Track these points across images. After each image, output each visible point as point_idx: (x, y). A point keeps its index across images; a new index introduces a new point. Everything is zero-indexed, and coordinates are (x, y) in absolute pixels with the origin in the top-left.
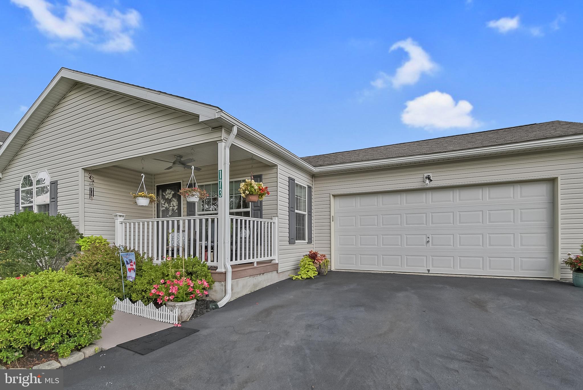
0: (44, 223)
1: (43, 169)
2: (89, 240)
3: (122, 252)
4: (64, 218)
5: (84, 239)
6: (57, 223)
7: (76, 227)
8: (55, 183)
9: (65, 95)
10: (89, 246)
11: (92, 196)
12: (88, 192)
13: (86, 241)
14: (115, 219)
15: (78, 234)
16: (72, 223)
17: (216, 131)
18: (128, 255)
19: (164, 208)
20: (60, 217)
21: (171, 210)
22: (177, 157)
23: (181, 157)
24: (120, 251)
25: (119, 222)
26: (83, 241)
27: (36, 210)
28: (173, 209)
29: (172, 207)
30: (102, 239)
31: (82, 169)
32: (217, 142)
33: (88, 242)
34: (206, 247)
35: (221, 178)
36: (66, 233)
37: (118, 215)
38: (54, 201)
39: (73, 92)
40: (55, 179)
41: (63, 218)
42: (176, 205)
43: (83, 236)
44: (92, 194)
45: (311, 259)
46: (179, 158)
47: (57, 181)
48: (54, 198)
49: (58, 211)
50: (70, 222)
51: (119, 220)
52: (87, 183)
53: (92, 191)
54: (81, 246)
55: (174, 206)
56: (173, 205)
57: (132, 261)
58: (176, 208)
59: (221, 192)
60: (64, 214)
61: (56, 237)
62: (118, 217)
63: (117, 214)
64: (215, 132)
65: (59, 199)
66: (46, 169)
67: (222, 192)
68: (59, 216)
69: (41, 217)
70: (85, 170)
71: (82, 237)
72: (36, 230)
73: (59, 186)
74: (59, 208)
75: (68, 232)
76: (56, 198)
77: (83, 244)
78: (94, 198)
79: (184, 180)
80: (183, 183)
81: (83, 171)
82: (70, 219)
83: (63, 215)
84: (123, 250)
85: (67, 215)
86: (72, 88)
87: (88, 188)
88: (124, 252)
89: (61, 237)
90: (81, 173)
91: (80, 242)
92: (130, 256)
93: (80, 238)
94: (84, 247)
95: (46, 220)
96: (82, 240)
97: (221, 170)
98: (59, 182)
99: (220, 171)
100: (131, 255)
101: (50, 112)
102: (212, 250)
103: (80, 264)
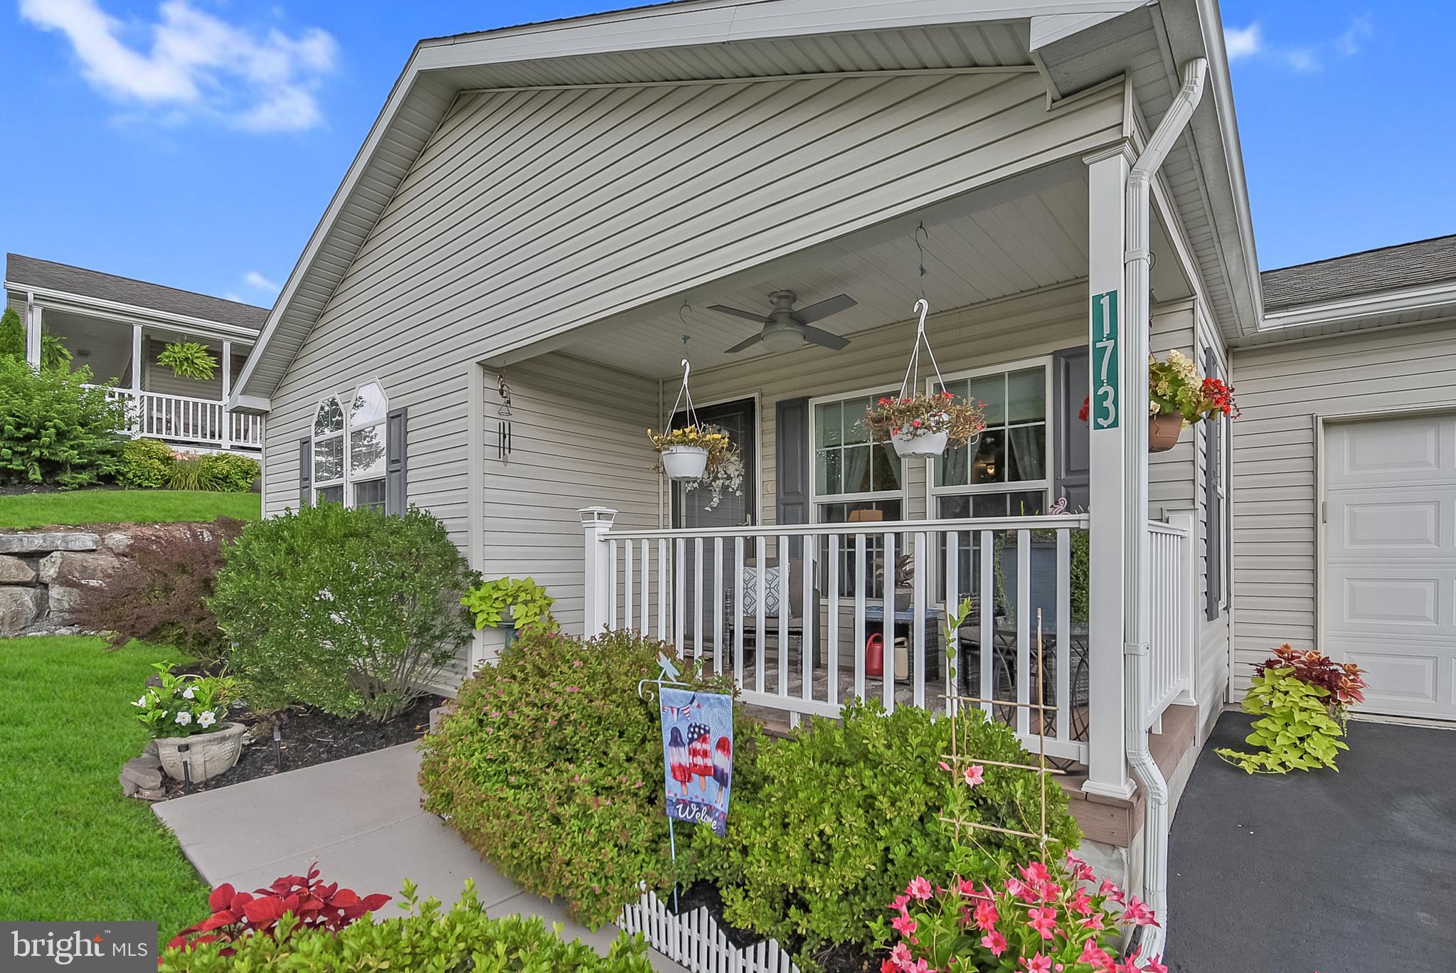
0: (373, 541)
1: (370, 375)
2: (499, 594)
3: (672, 687)
4: (428, 521)
5: (483, 592)
6: (409, 541)
7: (459, 549)
8: (400, 416)
9: (426, 142)
10: (497, 613)
11: (507, 451)
12: (494, 438)
13: (490, 595)
14: (584, 526)
15: (468, 574)
16: (449, 537)
17: (1066, 110)
18: (695, 703)
19: (696, 485)
20: (416, 517)
21: (718, 490)
22: (780, 297)
23: (791, 296)
24: (659, 681)
25: (597, 538)
26: (481, 598)
27: (349, 501)
28: (725, 489)
29: (722, 481)
30: (535, 588)
31: (478, 363)
32: (1086, 160)
33: (497, 599)
34: (874, 628)
35: (1107, 331)
36: (433, 573)
37: (596, 513)
38: (399, 470)
39: (450, 124)
40: (399, 404)
41: (424, 523)
42: (737, 473)
43: (481, 578)
44: (507, 445)
45: (1312, 685)
46: (784, 303)
47: (406, 408)
48: (398, 461)
49: (410, 500)
50: (442, 533)
51: (598, 531)
52: (491, 410)
53: (507, 436)
54: (475, 614)
55: (729, 478)
56: (726, 473)
57: (708, 732)
58: (736, 482)
59: (1108, 404)
60: (427, 509)
61: (407, 586)
62: (596, 520)
63: (591, 509)
64: (1081, 109)
65: (411, 463)
66: (376, 375)
67: (1116, 402)
68: (414, 518)
69: (362, 521)
70: (488, 367)
71: (478, 585)
72: (349, 566)
73: (411, 425)
74: (411, 489)
75: (441, 570)
76: (402, 461)
77: (482, 608)
78: (511, 457)
79: (766, 389)
80: (761, 401)
81: (480, 370)
82: (442, 523)
83: (422, 511)
84: (676, 677)
85: (434, 512)
86: (445, 113)
87: (493, 425)
88: (679, 687)
89: (420, 588)
90: (475, 376)
91: (472, 600)
92: (703, 710)
93: (472, 588)
94: (485, 616)
95: (377, 531)
96: (479, 594)
97: (1113, 296)
98: (412, 412)
99: (1105, 302)
100: (710, 705)
101: (385, 205)
102: (899, 640)
103: (498, 718)
